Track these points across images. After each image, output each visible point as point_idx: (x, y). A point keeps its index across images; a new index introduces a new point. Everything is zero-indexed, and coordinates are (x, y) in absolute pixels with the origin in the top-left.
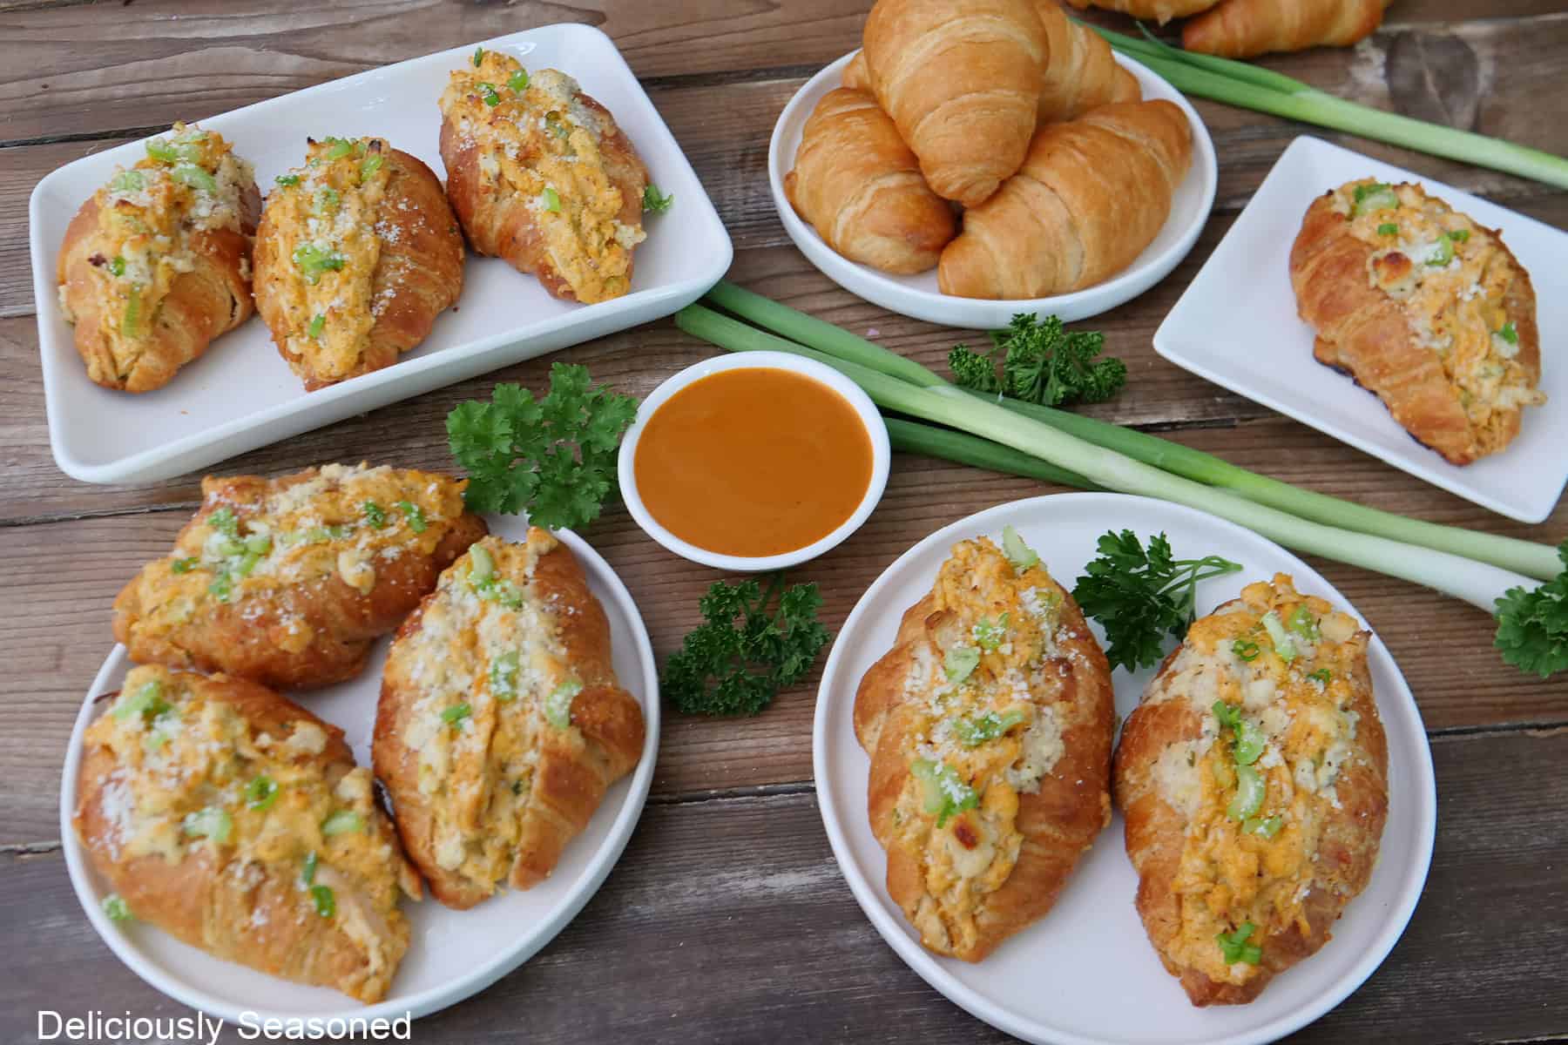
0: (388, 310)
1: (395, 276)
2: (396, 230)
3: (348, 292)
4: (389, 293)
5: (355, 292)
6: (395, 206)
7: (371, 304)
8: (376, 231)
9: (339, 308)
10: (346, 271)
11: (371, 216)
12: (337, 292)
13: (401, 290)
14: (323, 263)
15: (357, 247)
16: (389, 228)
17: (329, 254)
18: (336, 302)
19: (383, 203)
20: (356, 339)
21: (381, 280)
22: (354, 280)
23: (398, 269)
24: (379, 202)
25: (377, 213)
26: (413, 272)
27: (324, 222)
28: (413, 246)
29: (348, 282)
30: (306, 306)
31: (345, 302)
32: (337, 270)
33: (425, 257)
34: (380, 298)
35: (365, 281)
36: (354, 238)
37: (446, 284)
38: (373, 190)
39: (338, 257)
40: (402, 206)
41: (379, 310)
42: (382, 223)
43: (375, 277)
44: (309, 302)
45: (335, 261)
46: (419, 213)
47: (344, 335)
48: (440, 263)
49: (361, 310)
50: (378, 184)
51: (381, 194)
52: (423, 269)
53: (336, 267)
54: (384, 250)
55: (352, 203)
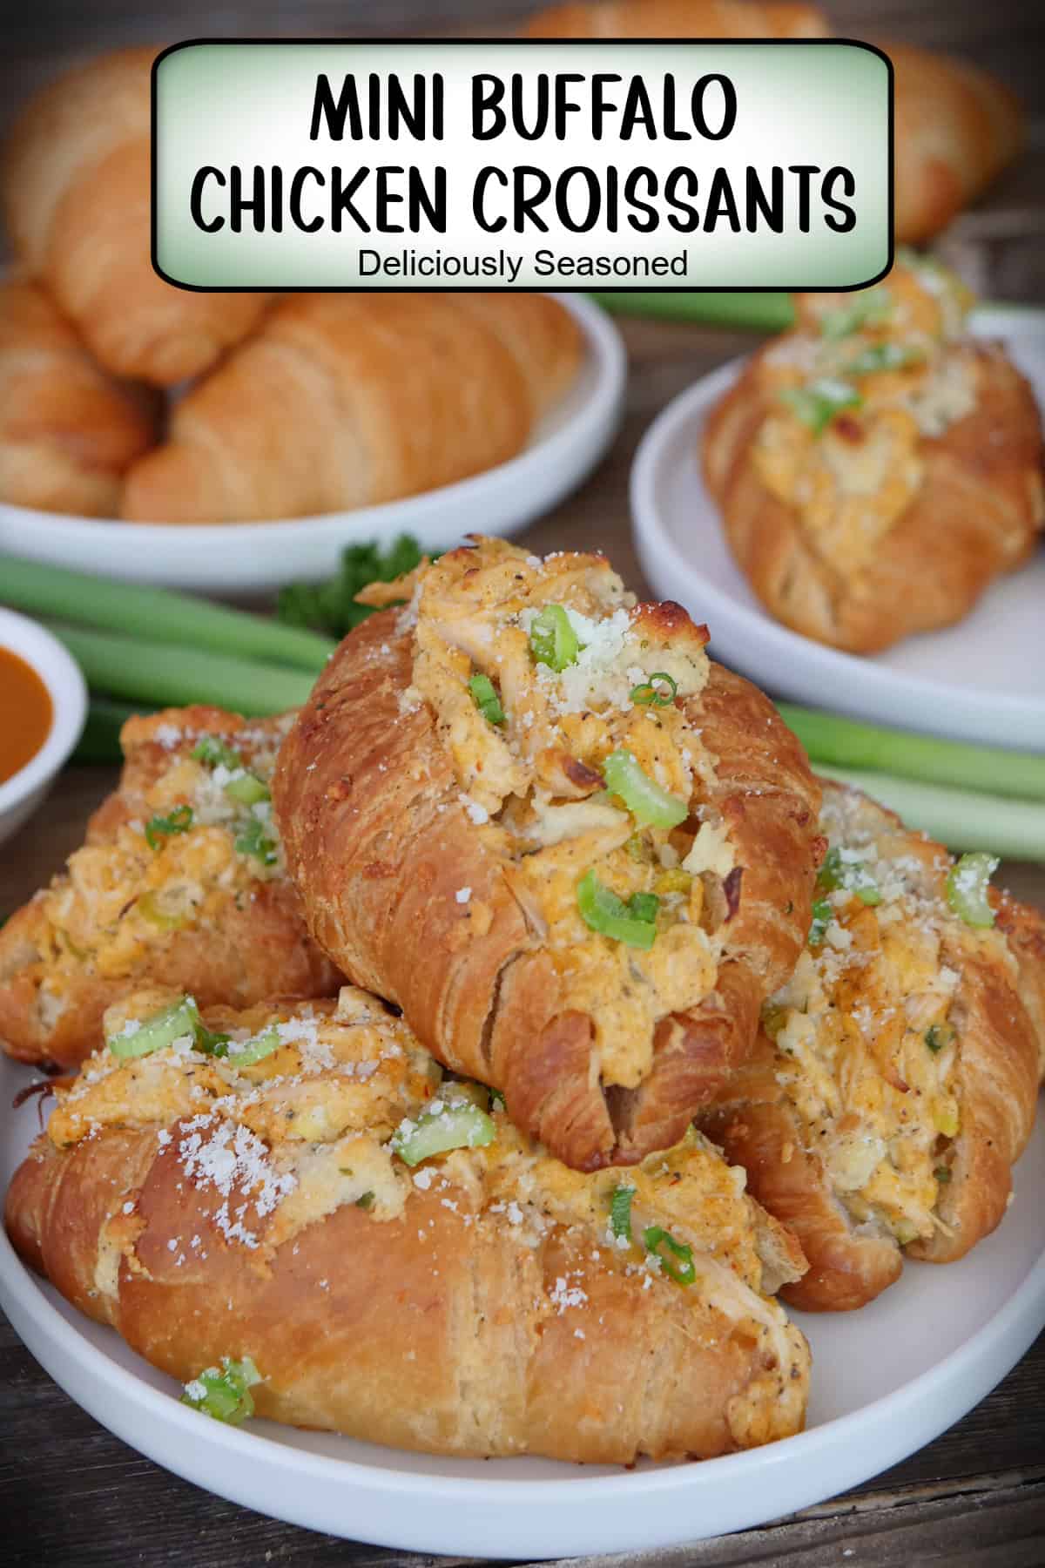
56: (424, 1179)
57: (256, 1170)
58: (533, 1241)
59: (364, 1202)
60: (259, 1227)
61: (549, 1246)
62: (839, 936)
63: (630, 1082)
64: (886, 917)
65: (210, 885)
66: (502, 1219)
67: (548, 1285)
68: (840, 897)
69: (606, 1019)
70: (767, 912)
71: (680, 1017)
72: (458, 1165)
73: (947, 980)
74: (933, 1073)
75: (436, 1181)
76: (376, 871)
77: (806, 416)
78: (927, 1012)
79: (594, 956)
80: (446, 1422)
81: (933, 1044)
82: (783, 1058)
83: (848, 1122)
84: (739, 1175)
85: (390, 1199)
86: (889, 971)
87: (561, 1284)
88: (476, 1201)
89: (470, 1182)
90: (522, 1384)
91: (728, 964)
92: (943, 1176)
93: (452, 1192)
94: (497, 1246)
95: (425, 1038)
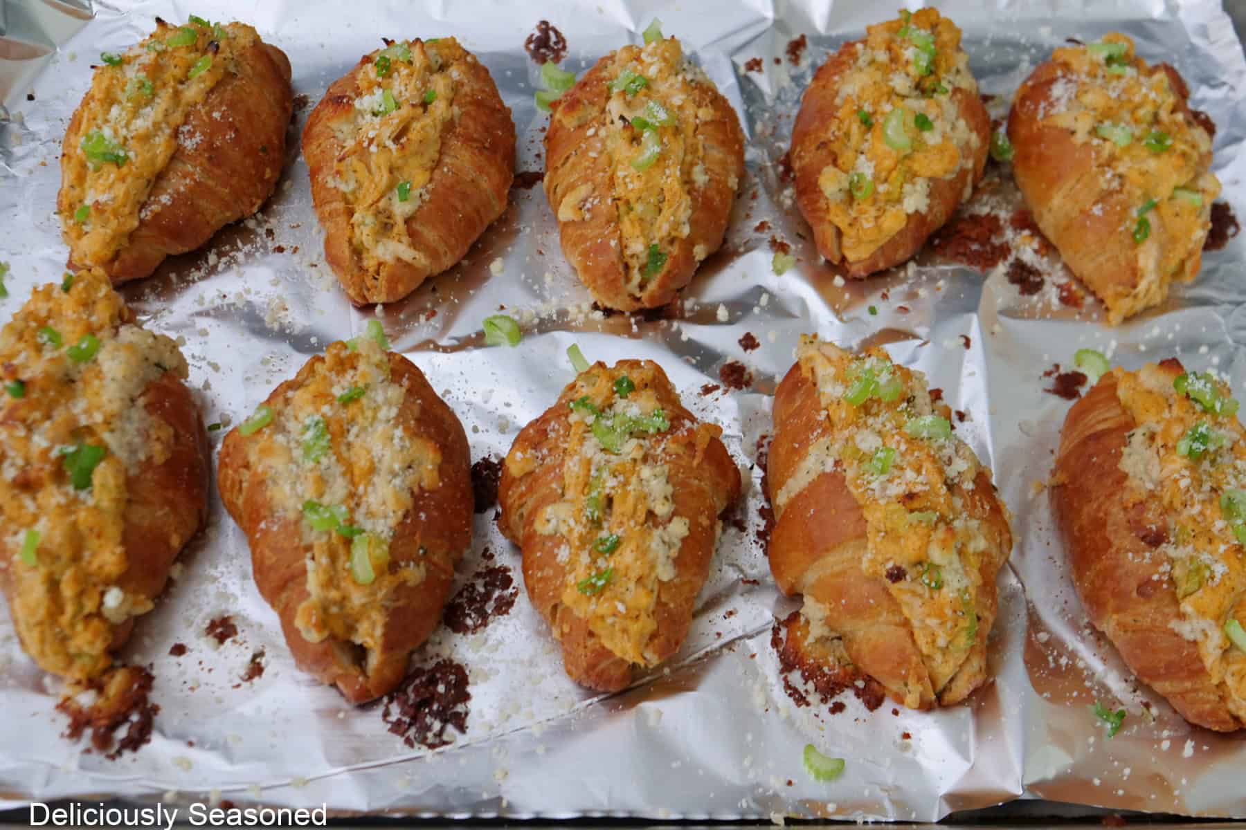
0: (157, 216)
1: (178, 184)
2: (198, 138)
3: (120, 190)
4: (165, 199)
5: (127, 194)
6: (209, 114)
7: (143, 206)
8: (176, 134)
9: (106, 204)
10: (125, 170)
11: (177, 117)
12: (111, 187)
13: (178, 199)
14: (104, 154)
15: (146, 147)
16: (192, 134)
17: (114, 147)
18: (103, 198)
19: (199, 107)
20: (113, 239)
21: (164, 184)
22: (129, 180)
23: (185, 177)
24: (196, 104)
25: (187, 116)
26: (198, 184)
27: (124, 114)
28: (210, 159)
29: (123, 180)
30: (83, 190)
31: (114, 199)
32: (119, 166)
33: (217, 172)
34: (155, 202)
35: (143, 182)
36: (146, 138)
37: (236, 202)
38: (192, 92)
39: (122, 153)
40: (216, 115)
41: (146, 214)
42: (186, 128)
43: (157, 180)
44: (87, 185)
45: (118, 156)
46: (231, 126)
47: (101, 230)
48: (234, 181)
49: (127, 210)
50: (202, 86)
51: (200, 99)
52: (211, 183)
53: (118, 162)
54: (176, 155)
55: (163, 100)
56: (1095, 142)
57: (1063, 101)
58: (1105, 186)
59: (1073, 133)
60: (1046, 116)
61: (1111, 193)
66: (1103, 173)
67: (1096, 203)
72: (1108, 145)
75: (1098, 145)
85: (1080, 138)
87: (1100, 206)
88: (1102, 160)
93: (1098, 153)
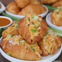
62: (47, 36)
63: (32, 39)
64: (51, 35)
65: (14, 30)
68: (48, 34)
69: (31, 36)
70: (42, 32)
71: (36, 37)
73: (53, 39)
74: (51, 44)
76: (21, 27)
77: (56, 12)
78: (52, 41)
79: (31, 33)
80: (20, 57)
81: (52, 42)
82: (43, 42)
83: (46, 45)
84: (39, 47)
86: (50, 38)
89: (23, 44)
90: (24, 55)
91: (39, 34)
92: (51, 50)
94: (24, 48)
95: (23, 37)
